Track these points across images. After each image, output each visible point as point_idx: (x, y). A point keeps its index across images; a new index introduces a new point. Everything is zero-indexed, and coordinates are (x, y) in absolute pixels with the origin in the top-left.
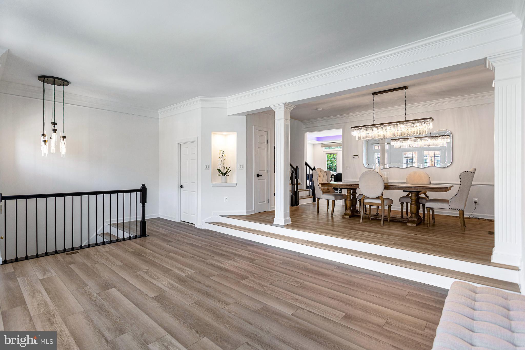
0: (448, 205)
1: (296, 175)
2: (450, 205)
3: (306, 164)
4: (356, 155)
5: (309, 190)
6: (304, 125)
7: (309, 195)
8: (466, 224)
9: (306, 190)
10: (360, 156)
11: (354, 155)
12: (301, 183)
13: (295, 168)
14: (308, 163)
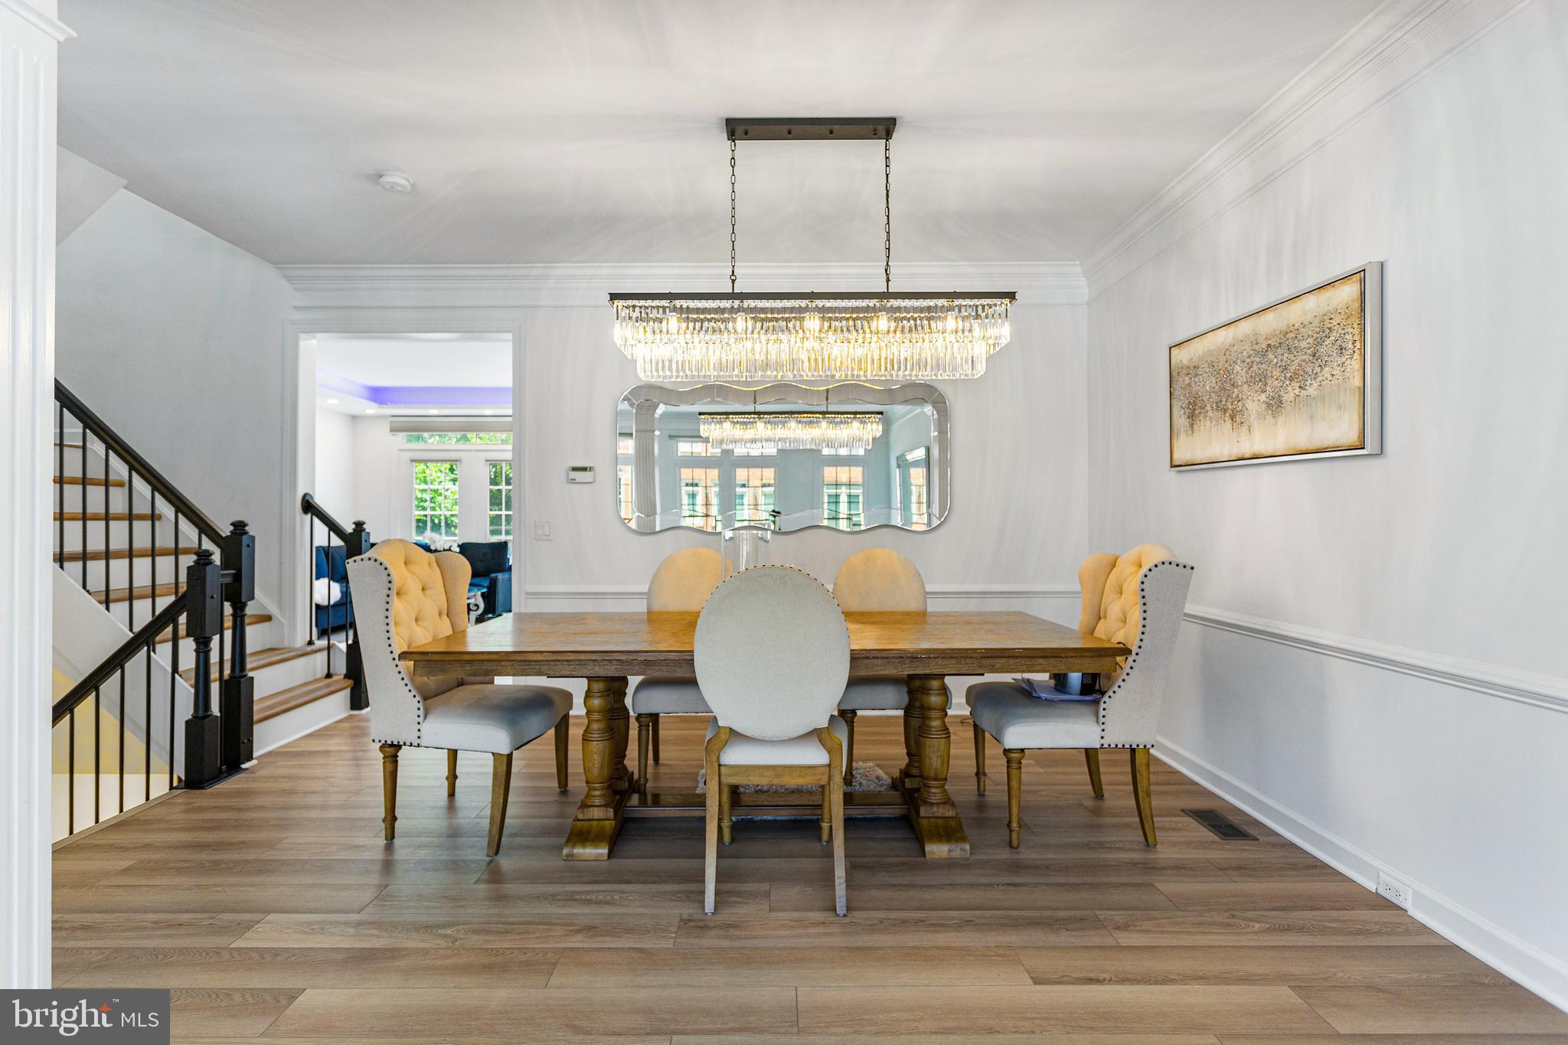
0: (1097, 729)
1: (228, 580)
2: (1103, 727)
3: (309, 507)
4: (584, 469)
5: (329, 648)
6: (296, 289)
7: (329, 676)
8: (1104, 787)
9: (310, 648)
10: (603, 473)
11: (575, 469)
12: (272, 609)
13: (226, 530)
14: (320, 501)
